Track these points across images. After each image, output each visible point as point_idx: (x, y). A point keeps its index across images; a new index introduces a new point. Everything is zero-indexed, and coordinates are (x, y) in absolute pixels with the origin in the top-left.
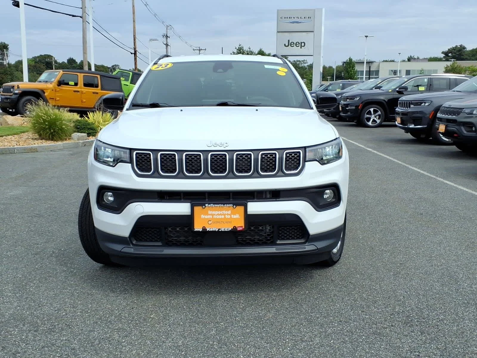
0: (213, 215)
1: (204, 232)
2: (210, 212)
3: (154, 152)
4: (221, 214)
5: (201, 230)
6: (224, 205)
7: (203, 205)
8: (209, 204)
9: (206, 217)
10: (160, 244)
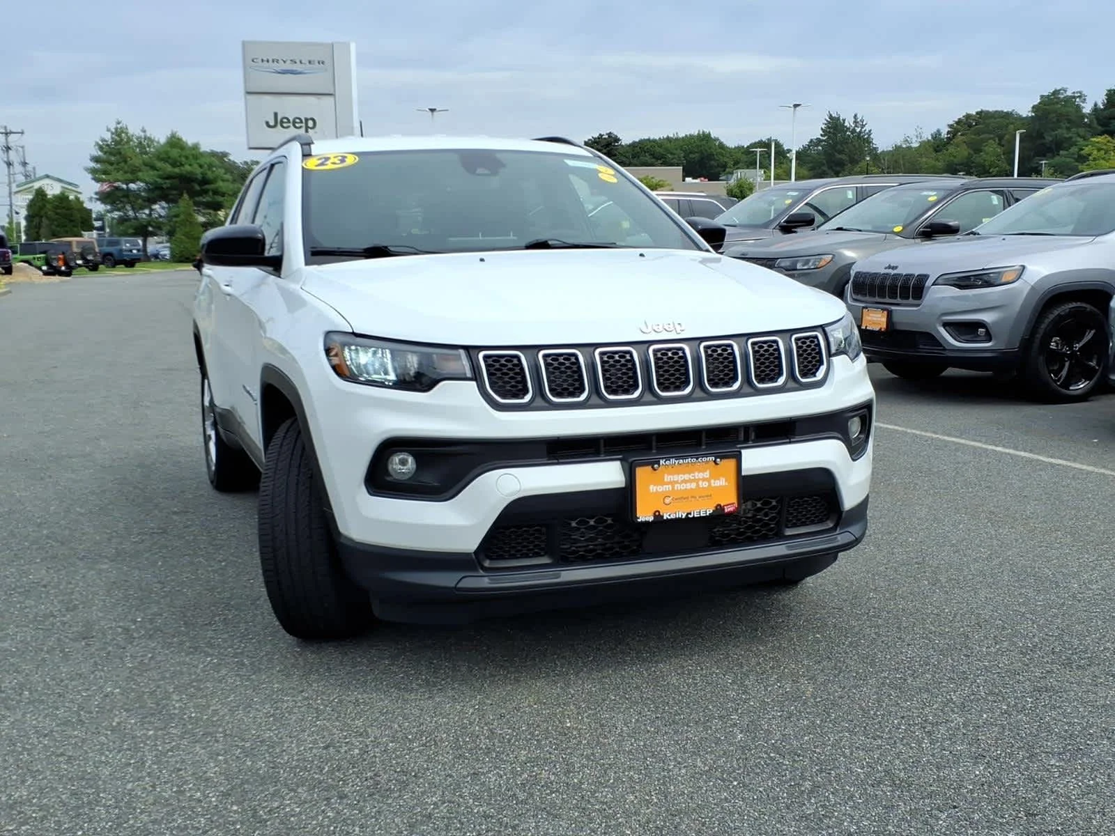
0: (672, 483)
1: (659, 522)
2: (667, 478)
3: (529, 352)
4: (690, 481)
5: (651, 519)
6: (697, 459)
7: (653, 463)
8: (668, 459)
9: (660, 489)
10: (545, 560)
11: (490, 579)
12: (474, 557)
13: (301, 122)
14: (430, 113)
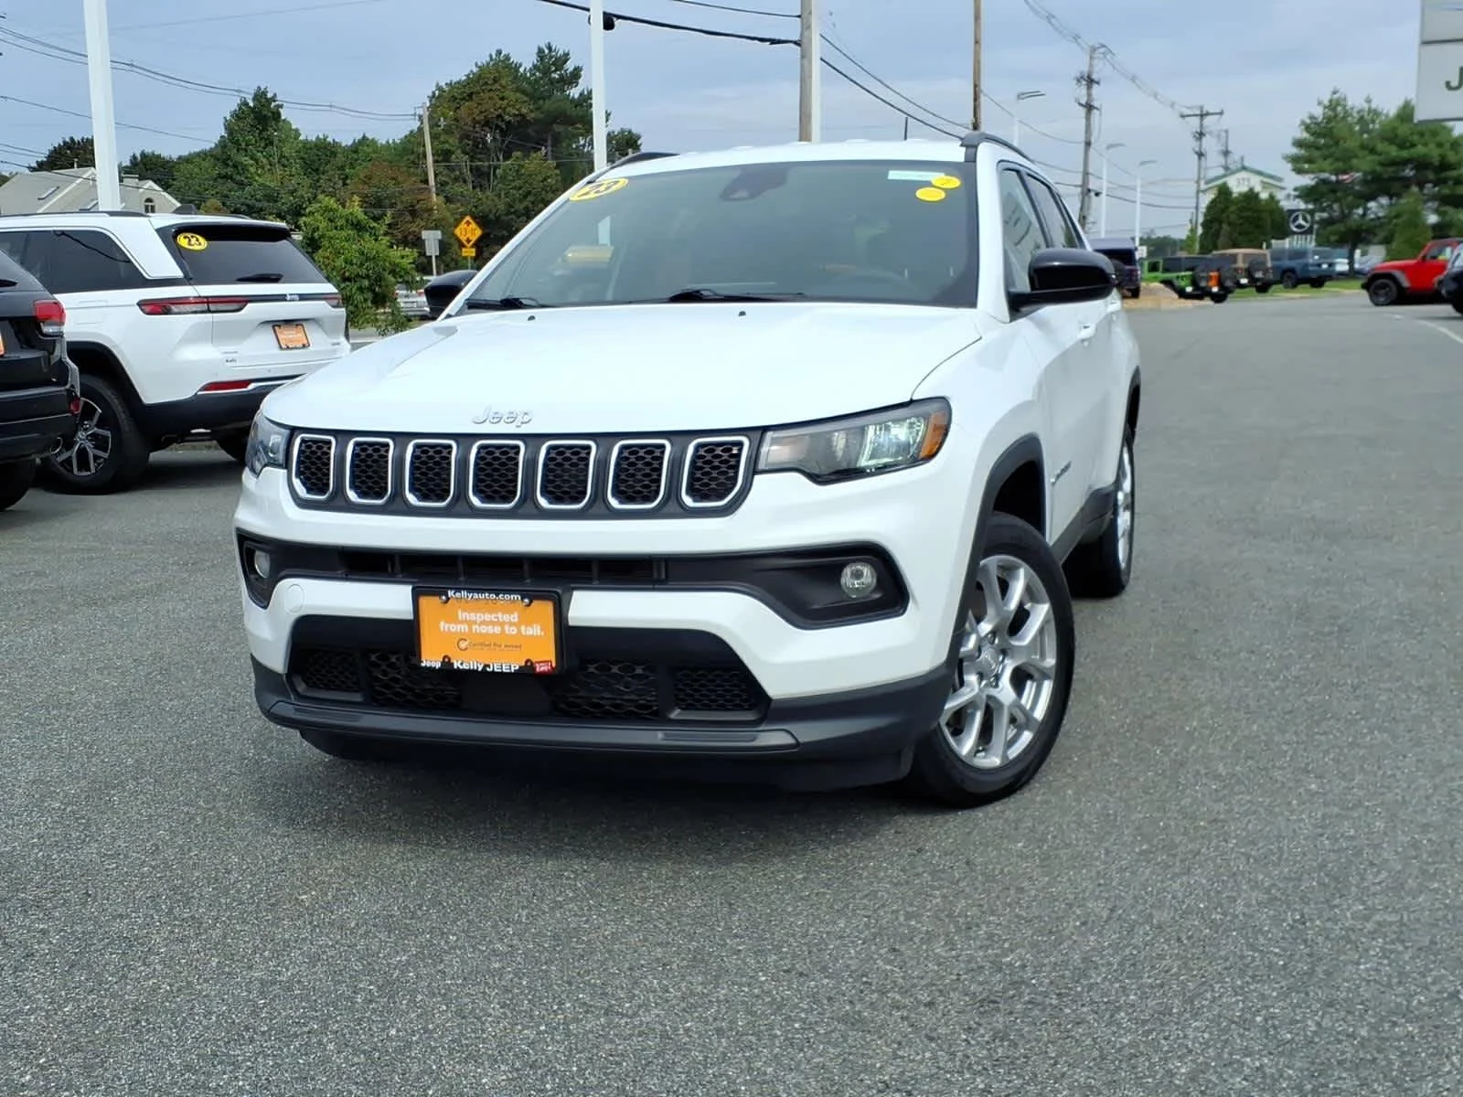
0: (470, 623)
1: (447, 671)
2: (462, 615)
3: (341, 438)
4: (492, 623)
5: (438, 665)
6: (497, 595)
7: (440, 592)
8: (458, 590)
9: (454, 628)
10: (358, 698)
11: (296, 709)
12: (283, 678)
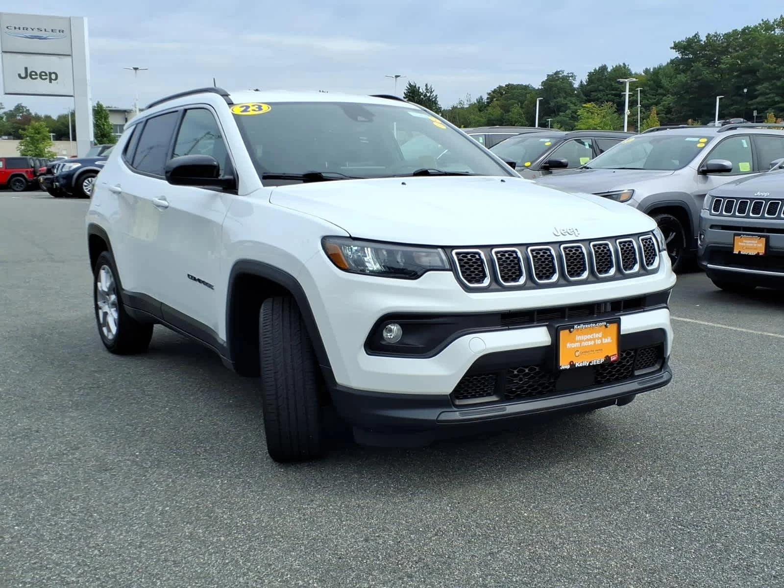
0: (581, 341)
2: (578, 338)
3: (485, 250)
4: (590, 340)
5: (568, 367)
6: (596, 324)
7: (570, 328)
8: (579, 324)
9: (573, 345)
10: (494, 398)
11: (460, 413)
12: (449, 398)
13: (46, 75)
14: (134, 71)
